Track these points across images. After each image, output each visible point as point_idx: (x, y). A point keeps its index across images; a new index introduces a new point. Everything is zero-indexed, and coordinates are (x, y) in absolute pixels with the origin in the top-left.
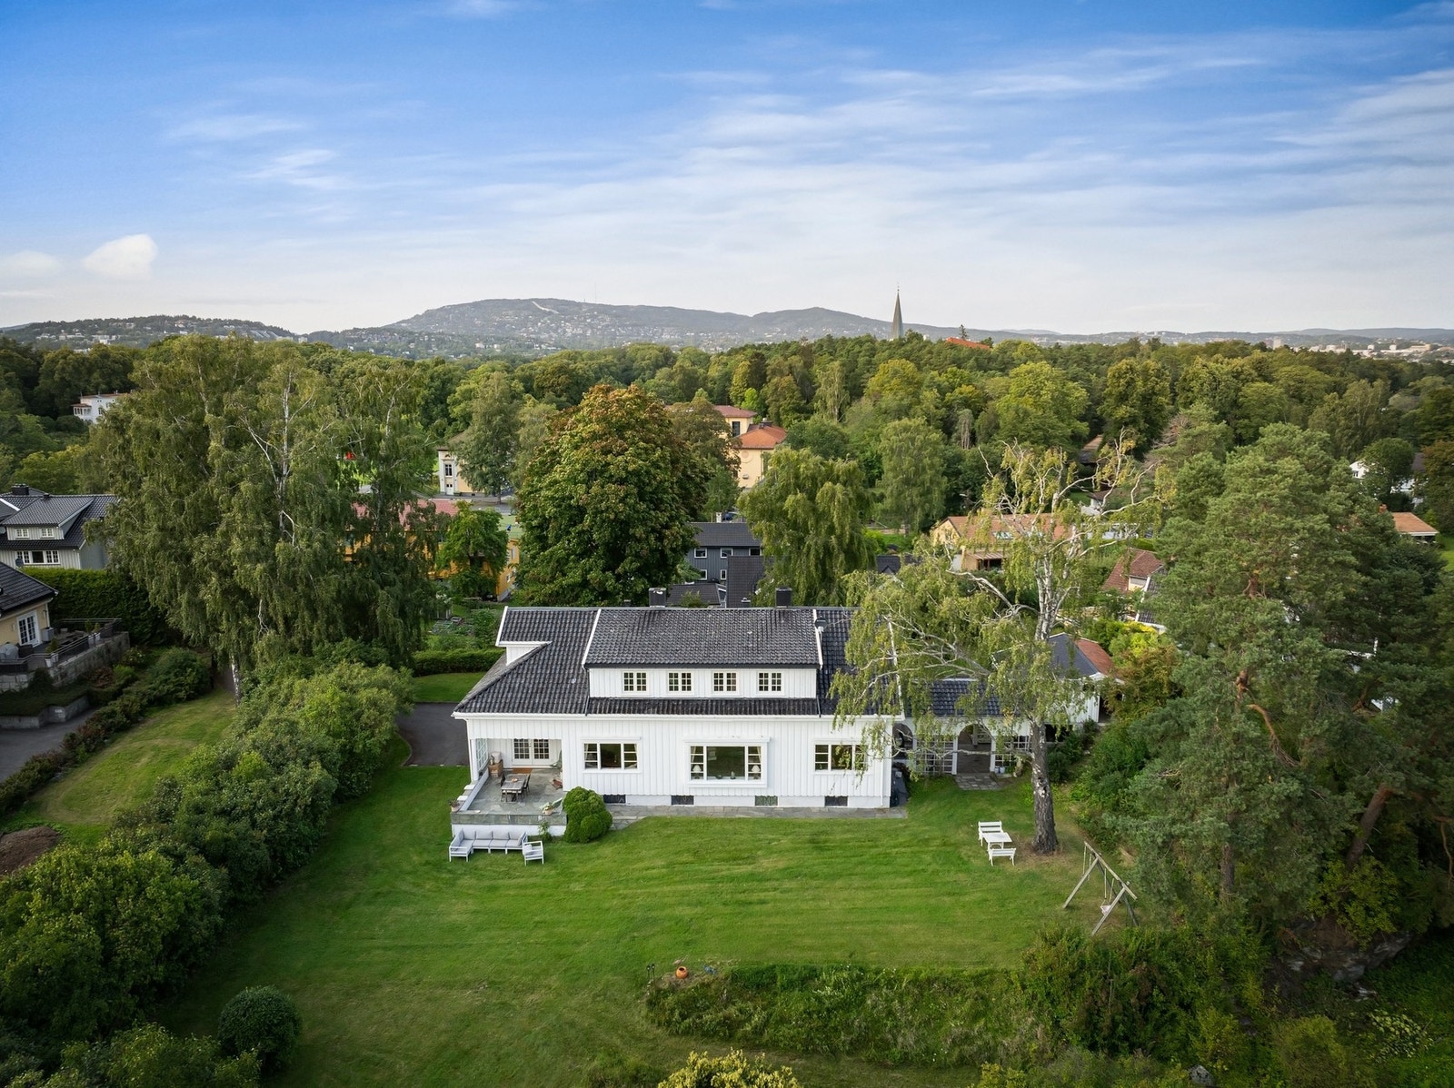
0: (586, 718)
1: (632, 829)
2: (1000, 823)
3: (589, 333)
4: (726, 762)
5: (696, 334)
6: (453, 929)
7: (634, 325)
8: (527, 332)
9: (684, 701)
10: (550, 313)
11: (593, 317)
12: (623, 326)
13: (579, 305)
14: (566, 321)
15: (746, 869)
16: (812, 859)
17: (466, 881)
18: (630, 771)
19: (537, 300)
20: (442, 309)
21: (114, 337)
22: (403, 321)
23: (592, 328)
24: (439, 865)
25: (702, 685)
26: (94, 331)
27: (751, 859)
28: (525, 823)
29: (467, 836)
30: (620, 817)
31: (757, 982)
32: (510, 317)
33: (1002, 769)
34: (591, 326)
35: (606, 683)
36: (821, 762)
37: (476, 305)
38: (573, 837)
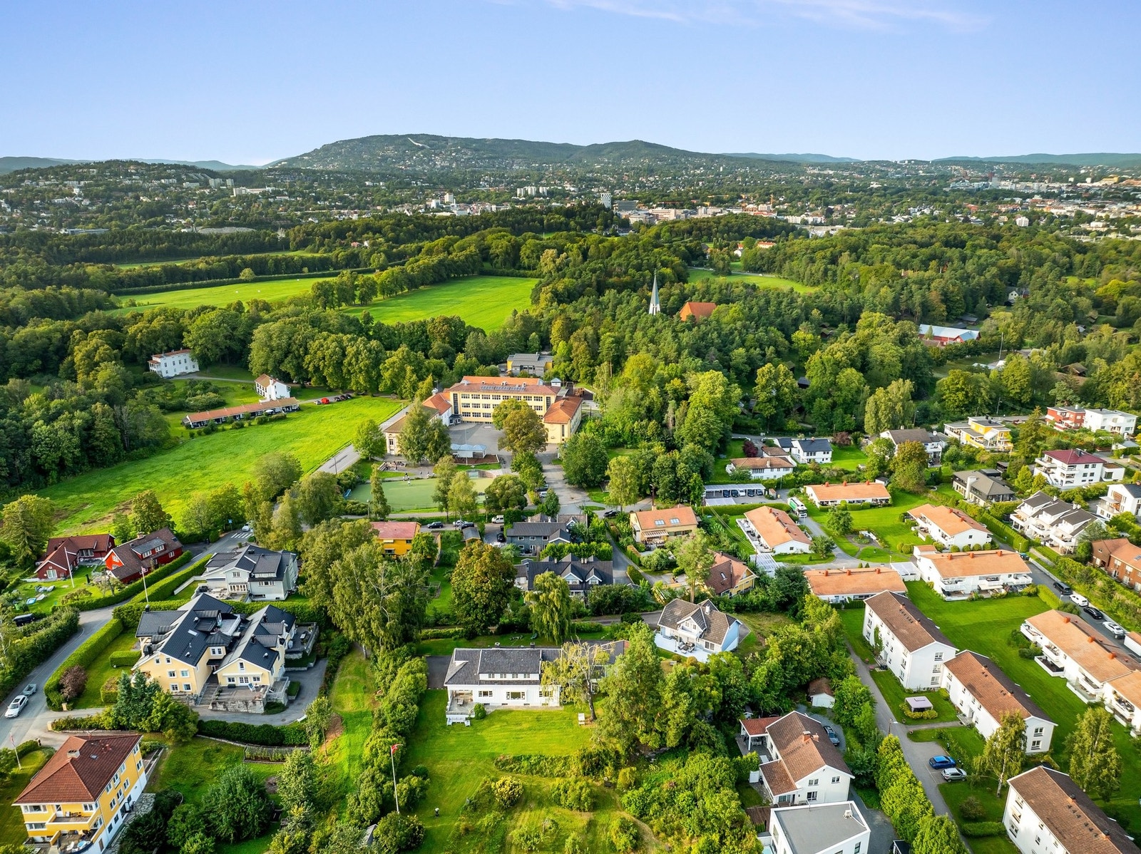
0: (479, 686)
1: (492, 715)
3: (454, 165)
4: (516, 695)
5: (540, 165)
6: (451, 746)
7: (490, 158)
8: (405, 165)
9: (504, 681)
10: (423, 148)
11: (457, 151)
12: (482, 159)
13: (446, 139)
14: (436, 155)
15: (519, 728)
16: (536, 724)
17: (452, 732)
18: (490, 698)
19: (411, 136)
20: (335, 144)
21: (82, 183)
22: (305, 155)
23: (457, 161)
24: (444, 727)
25: (509, 677)
26: (65, 178)
27: (520, 724)
28: (465, 714)
29: (451, 718)
30: (489, 710)
31: (517, 759)
32: (390, 151)
34: (456, 159)
35: (484, 677)
36: (541, 695)
37: (363, 140)
38: (477, 718)
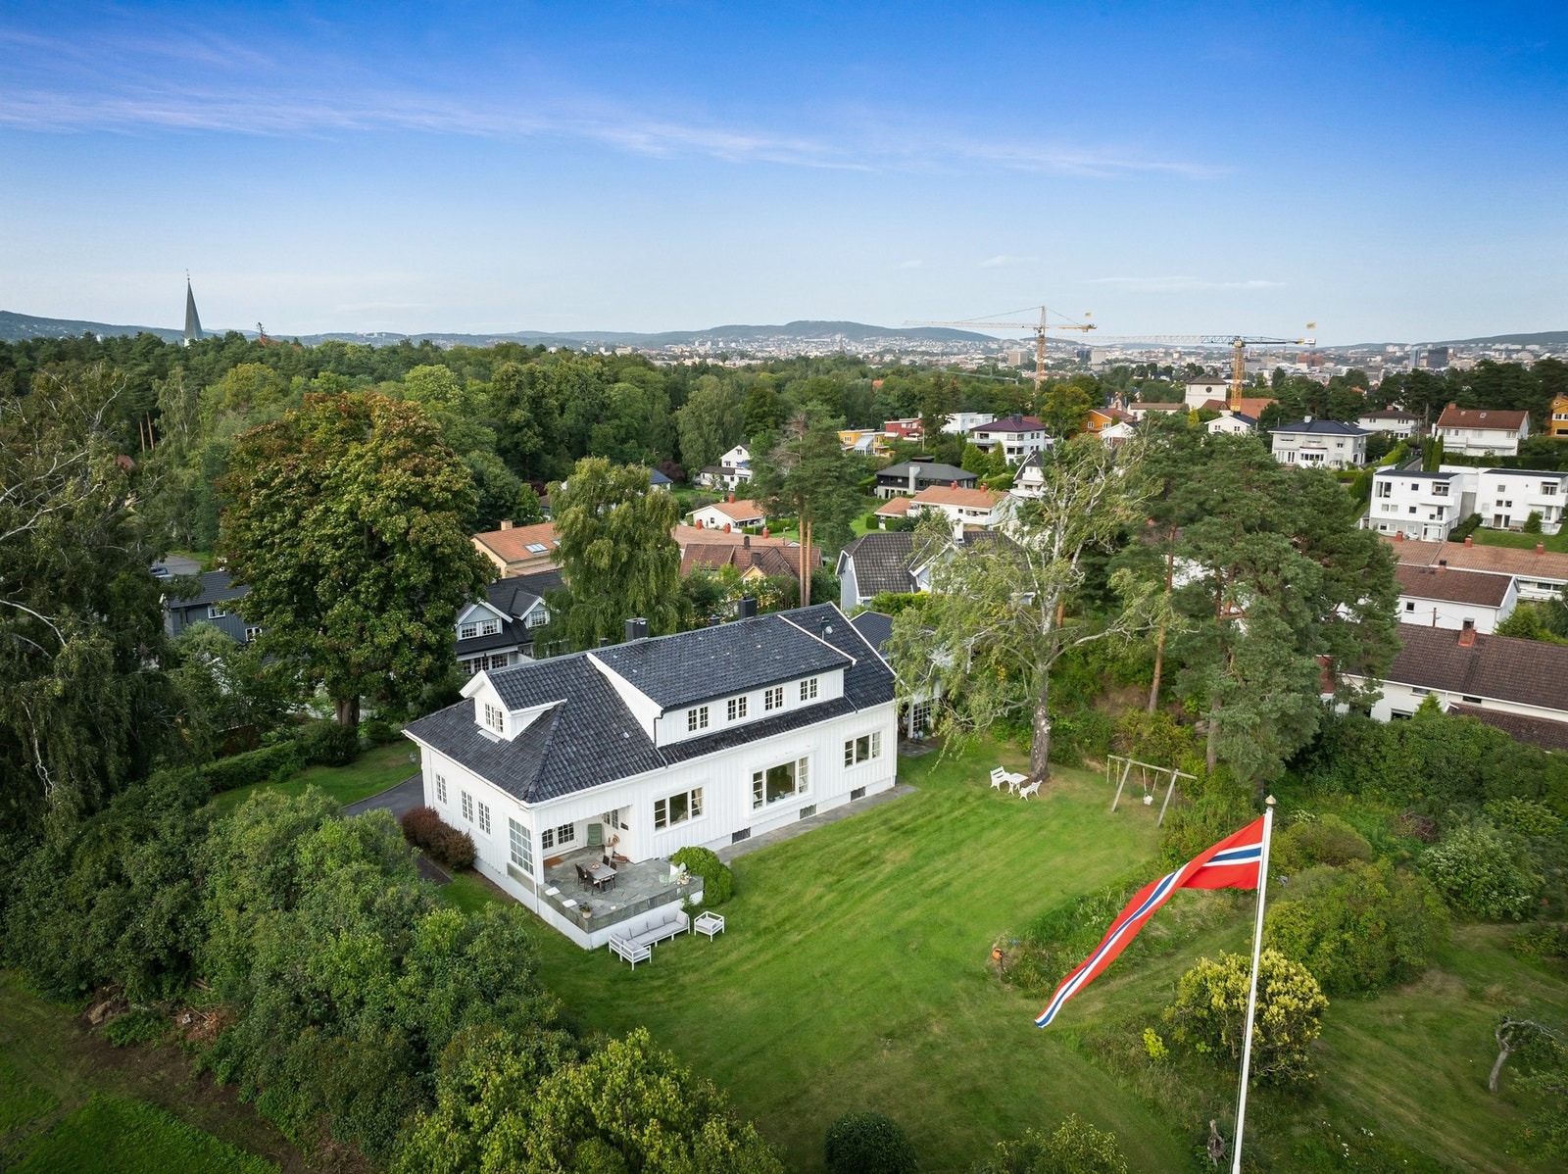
0: (668, 771)
2: (1002, 768)
4: (780, 781)
9: (745, 727)
18: (698, 818)
25: (756, 707)
28: (664, 902)
33: (921, 733)
35: (674, 727)
36: (849, 759)
